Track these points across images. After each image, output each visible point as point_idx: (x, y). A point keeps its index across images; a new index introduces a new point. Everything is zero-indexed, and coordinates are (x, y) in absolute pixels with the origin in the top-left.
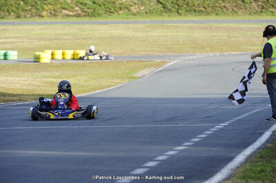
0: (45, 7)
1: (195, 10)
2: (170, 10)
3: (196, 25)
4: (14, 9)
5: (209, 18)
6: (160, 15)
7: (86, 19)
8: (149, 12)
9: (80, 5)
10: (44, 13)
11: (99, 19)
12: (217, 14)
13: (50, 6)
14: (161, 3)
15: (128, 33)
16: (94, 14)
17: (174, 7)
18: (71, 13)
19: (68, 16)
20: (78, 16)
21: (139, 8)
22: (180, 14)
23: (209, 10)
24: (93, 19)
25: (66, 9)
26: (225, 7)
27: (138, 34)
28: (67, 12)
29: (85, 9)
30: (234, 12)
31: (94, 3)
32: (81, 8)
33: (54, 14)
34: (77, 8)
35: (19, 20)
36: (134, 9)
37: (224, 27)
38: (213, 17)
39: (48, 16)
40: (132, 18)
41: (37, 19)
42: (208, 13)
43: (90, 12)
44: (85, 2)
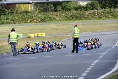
0: (29, 20)
1: (78, 19)
4: (18, 21)
5: (82, 21)
6: (66, 21)
7: (42, 23)
8: (63, 20)
10: (28, 22)
11: (46, 23)
12: (85, 20)
13: (30, 19)
14: (66, 17)
15: (57, 27)
17: (71, 18)
19: (36, 22)
20: (39, 22)
21: (59, 18)
22: (73, 20)
23: (83, 18)
24: (44, 23)
25: (35, 20)
26: (88, 17)
28: (36, 21)
30: (91, 19)
32: (40, 20)
33: (31, 22)
35: (20, 24)
38: (84, 21)
39: (29, 23)
41: (26, 24)
42: (82, 20)
43: (43, 21)
44: (41, 17)
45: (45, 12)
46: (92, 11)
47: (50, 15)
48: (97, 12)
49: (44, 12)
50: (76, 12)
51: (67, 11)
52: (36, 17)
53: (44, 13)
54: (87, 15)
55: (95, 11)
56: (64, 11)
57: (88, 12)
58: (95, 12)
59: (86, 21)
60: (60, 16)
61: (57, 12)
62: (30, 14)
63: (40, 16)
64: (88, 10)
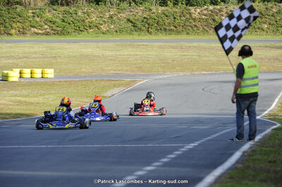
0: (14, 25)
1: (165, 29)
2: (140, 29)
3: (167, 44)
5: (179, 37)
6: (130, 34)
7: (55, 38)
8: (119, 31)
9: (49, 24)
10: (13, 31)
11: (68, 38)
12: (187, 34)
13: (18, 24)
14: (131, 22)
15: (99, 52)
16: (63, 32)
17: (144, 26)
18: (40, 31)
19: (37, 34)
20: (47, 34)
21: (109, 26)
22: (151, 33)
23: (180, 29)
24: (62, 38)
25: (34, 27)
26: (195, 26)
27: (108, 53)
29: (54, 28)
30: (205, 32)
31: (63, 21)
32: (50, 27)
33: (22, 32)
34: (46, 27)
36: (104, 28)
37: (194, 47)
38: (184, 36)
39: (16, 34)
40: (102, 37)
41: (6, 37)
42: (178, 33)
43: (59, 30)
44: (54, 19)
45: (68, 5)
46: (211, 7)
47: (80, 14)
48: (225, 10)
49: (62, 5)
50: (161, 9)
51: (133, 4)
52: (38, 19)
53: (63, 9)
54: (194, 20)
55: (218, 7)
56: (125, 5)
57: (198, 10)
58: (220, 11)
59: (191, 37)
60: (111, 17)
61: (101, 7)
62: (19, 8)
63: (48, 15)
64: (198, 5)
